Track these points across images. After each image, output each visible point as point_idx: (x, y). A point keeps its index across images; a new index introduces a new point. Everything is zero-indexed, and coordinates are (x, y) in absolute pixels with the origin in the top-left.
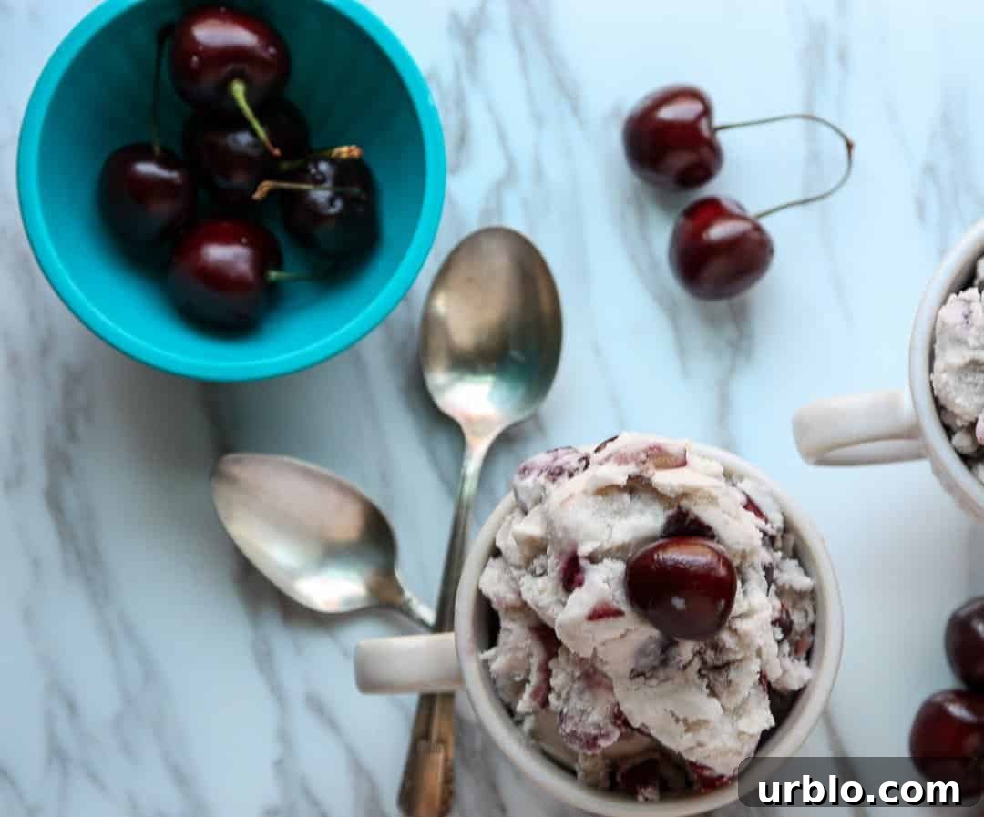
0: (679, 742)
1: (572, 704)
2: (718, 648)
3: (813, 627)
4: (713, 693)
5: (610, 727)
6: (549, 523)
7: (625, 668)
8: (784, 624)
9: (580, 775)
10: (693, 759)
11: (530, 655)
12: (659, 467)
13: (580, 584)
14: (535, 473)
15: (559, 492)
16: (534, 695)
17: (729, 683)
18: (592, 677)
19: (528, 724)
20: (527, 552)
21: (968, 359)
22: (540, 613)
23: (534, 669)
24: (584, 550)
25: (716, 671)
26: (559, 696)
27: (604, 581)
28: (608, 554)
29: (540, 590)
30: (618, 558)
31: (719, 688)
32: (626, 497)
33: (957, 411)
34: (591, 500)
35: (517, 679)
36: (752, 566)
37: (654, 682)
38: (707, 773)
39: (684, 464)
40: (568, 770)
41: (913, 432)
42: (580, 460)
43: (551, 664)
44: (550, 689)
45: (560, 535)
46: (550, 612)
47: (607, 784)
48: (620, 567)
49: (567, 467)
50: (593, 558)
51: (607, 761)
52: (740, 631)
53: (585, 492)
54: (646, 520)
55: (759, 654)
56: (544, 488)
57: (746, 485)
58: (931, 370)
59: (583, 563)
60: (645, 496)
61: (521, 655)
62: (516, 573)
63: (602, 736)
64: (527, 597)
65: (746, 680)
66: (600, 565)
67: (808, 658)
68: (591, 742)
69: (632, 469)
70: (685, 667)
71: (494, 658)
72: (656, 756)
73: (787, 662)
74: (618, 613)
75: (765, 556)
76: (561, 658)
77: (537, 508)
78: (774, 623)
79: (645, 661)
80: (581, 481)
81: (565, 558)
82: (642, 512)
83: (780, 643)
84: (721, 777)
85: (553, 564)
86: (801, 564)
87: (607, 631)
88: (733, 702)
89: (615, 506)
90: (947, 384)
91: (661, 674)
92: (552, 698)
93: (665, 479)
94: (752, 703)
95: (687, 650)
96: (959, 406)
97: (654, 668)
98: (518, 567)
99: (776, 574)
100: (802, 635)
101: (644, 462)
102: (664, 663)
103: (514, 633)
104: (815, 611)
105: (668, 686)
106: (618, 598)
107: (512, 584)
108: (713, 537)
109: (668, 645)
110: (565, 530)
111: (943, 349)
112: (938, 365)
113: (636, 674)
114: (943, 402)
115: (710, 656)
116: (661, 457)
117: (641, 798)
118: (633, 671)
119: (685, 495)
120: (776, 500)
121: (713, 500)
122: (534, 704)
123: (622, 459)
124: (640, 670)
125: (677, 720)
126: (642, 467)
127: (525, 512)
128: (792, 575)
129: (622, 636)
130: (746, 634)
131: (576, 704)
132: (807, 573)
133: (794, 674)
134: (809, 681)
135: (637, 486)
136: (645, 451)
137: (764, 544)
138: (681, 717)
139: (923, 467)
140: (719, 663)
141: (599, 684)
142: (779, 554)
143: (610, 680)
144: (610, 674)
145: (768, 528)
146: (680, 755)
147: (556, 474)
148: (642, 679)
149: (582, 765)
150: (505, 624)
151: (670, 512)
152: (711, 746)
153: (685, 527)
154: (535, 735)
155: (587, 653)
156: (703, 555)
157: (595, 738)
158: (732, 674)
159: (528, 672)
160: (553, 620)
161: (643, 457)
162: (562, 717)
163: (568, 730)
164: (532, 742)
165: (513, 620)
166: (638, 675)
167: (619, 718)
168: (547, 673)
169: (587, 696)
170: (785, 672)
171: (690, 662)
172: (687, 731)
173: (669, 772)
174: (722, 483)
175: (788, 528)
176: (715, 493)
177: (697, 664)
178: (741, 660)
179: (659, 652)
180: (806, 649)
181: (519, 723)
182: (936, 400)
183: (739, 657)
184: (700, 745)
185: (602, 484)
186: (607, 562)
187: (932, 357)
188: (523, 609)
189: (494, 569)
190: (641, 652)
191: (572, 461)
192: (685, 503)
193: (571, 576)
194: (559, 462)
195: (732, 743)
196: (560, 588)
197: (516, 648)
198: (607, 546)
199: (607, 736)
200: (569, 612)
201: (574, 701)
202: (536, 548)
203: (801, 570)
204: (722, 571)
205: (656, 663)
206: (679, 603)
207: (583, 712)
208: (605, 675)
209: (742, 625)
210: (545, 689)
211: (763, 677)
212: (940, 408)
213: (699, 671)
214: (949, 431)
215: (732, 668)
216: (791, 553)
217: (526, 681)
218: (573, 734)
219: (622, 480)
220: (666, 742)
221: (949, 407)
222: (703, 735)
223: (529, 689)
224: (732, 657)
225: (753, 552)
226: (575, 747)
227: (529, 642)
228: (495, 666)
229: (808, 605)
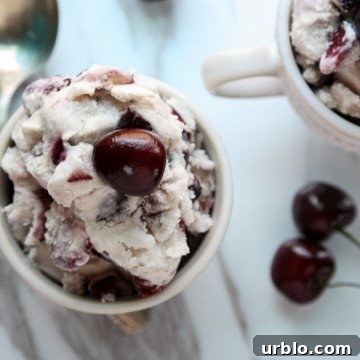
0: (128, 263)
1: (59, 239)
2: (153, 202)
3: (213, 194)
4: (150, 231)
5: (84, 254)
6: (44, 120)
7: (93, 216)
8: (196, 189)
9: (65, 286)
10: (136, 273)
11: (33, 208)
12: (115, 83)
13: (64, 159)
14: (36, 91)
15: (49, 101)
16: (36, 234)
17: (161, 225)
18: (72, 221)
19: (33, 253)
20: (30, 141)
21: (315, 19)
22: (38, 179)
23: (36, 217)
24: (66, 136)
25: (152, 217)
26: (51, 234)
27: (79, 157)
28: (82, 139)
29: (38, 165)
30: (89, 143)
31: (154, 229)
32: (94, 103)
33: (307, 54)
34: (71, 104)
35: (25, 224)
36: (175, 150)
37: (111, 224)
38: (146, 284)
39: (132, 82)
40: (58, 283)
41: (277, 72)
42: (65, 81)
43: (47, 214)
44: (45, 230)
45: (51, 127)
46: (45, 178)
47: (81, 292)
48: (90, 148)
49: (56, 85)
50: (72, 142)
51: (82, 278)
52: (168, 191)
53: (67, 98)
54: (109, 118)
55: (180, 206)
56: (41, 99)
57: (172, 102)
58: (290, 30)
59: (65, 145)
60: (107, 103)
61: (27, 208)
62: (23, 155)
63: (78, 259)
64: (31, 169)
65: (171, 223)
66: (76, 147)
67: (211, 213)
68: (72, 263)
69: (98, 84)
70: (132, 215)
71: (10, 212)
72: (115, 275)
73: (198, 214)
74: (88, 178)
75: (183, 145)
76: (53, 210)
77: (37, 112)
78: (190, 188)
79: (106, 210)
80: (66, 92)
81: (54, 142)
82: (105, 113)
83: (193, 200)
84: (155, 286)
85: (46, 147)
86: (207, 153)
87: (82, 188)
88: (162, 237)
89: (87, 108)
90: (301, 36)
91: (116, 218)
92: (47, 235)
93: (120, 91)
94: (175, 239)
95: (133, 202)
96: (309, 50)
97: (112, 215)
98: (25, 151)
99: (191, 159)
100: (207, 198)
101: (106, 80)
102: (118, 211)
103: (23, 194)
104: (215, 182)
105: (121, 227)
106: (88, 167)
107: (22, 163)
108: (151, 129)
109: (121, 200)
110: (54, 123)
111: (298, 14)
112: (295, 24)
113: (100, 219)
114: (298, 49)
115: (148, 207)
116: (118, 78)
117: (103, 300)
118: (98, 216)
119: (132, 101)
120: (191, 111)
121: (151, 106)
122: (35, 240)
123: (92, 78)
124: (103, 216)
125: (127, 249)
126: (105, 83)
127: (29, 116)
128: (201, 159)
129: (91, 193)
130: (172, 193)
131: (62, 239)
132: (210, 158)
133: (202, 222)
134: (212, 227)
135: (101, 96)
136: (107, 74)
137: (184, 138)
138: (129, 246)
140: (154, 212)
141: (76, 225)
142: (193, 145)
143: (83, 222)
144: (83, 219)
145: (186, 127)
146: (128, 272)
147: (49, 90)
148: (104, 222)
149: (66, 279)
150: (17, 189)
151: (123, 113)
152: (148, 265)
153: (132, 121)
154: (37, 261)
155: (67, 204)
156: (144, 138)
157: (74, 261)
158: (163, 219)
159: (32, 219)
160: (46, 183)
161: (106, 77)
162: (53, 247)
163: (56, 256)
164: (35, 265)
165: (22, 186)
166: (101, 220)
167: (89, 247)
168: (43, 220)
169: (69, 233)
170: (196, 221)
171: (135, 211)
172: (133, 255)
173: (122, 285)
174: (157, 96)
175: (198, 130)
176: (152, 101)
177: (139, 213)
178: (168, 210)
179: (115, 204)
180: (210, 206)
181: (26, 253)
182: (293, 48)
183: (167, 208)
184: (141, 265)
185: (79, 95)
186: (81, 144)
187: (291, 21)
188: (29, 179)
189: (11, 154)
190: (104, 204)
191: (60, 81)
192: (133, 107)
193: (58, 154)
194: (51, 83)
195: (162, 264)
196: (51, 162)
197: (24, 204)
198: (81, 134)
199: (81, 259)
200: (55, 178)
201: (60, 236)
202: (36, 138)
203: (206, 157)
204: (157, 150)
205: (113, 212)
206: (128, 170)
207: (66, 244)
208: (80, 220)
209: (167, 187)
210: (41, 232)
211: (182, 223)
212: (296, 54)
213: (141, 217)
214: (301, 69)
215: (162, 215)
216: (200, 145)
217: (31, 225)
218: (60, 258)
219: (91, 91)
220: (120, 263)
221: (302, 52)
222: (144, 258)
223: (32, 230)
224: (162, 208)
225: (177, 140)
226: (61, 266)
227: (32, 200)
228: (11, 216)
229: (210, 179)
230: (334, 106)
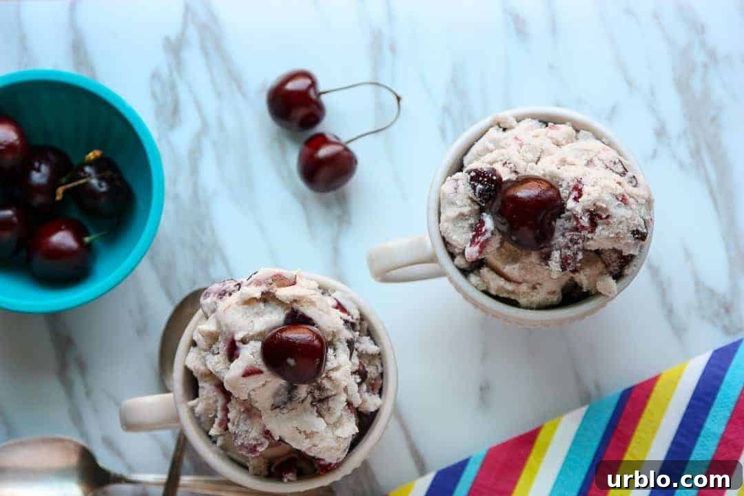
0: (303, 445)
1: (240, 428)
2: (320, 388)
3: (382, 375)
4: (320, 415)
5: (263, 439)
6: (218, 323)
7: (268, 404)
8: (362, 374)
9: (250, 468)
10: (312, 455)
11: (216, 401)
12: (279, 286)
13: (238, 357)
14: (212, 295)
15: (222, 305)
16: (220, 424)
17: (329, 409)
18: (250, 411)
19: (219, 442)
20: (209, 341)
21: (457, 213)
22: (218, 375)
23: (219, 409)
24: (238, 337)
25: (321, 402)
26: (233, 424)
27: (250, 354)
28: (253, 338)
29: (215, 362)
30: (258, 340)
31: (324, 412)
32: (262, 305)
33: (454, 243)
34: (241, 308)
35: (211, 416)
36: (339, 340)
37: (285, 411)
38: (322, 463)
39: (294, 283)
40: (243, 466)
41: (433, 259)
42: (235, 286)
43: (229, 406)
44: (228, 420)
45: (224, 329)
46: (222, 375)
47: (266, 473)
48: (258, 345)
49: (228, 290)
50: (244, 341)
51: (266, 461)
52: (333, 378)
53: (237, 303)
54: (273, 318)
55: (346, 390)
56: (216, 303)
57: (337, 295)
58: (439, 222)
59: (237, 344)
60: (274, 303)
61: (211, 401)
62: (204, 354)
63: (259, 445)
64: (210, 367)
65: (339, 405)
66: (247, 346)
67: (380, 393)
68: (253, 449)
69: (264, 288)
70: (303, 401)
71: (196, 406)
72: (296, 456)
73: (366, 395)
74: (260, 372)
75: (347, 334)
76: (233, 401)
77: (213, 315)
78: (354, 373)
79: (278, 399)
80: (236, 296)
81: (228, 343)
82: (271, 313)
83: (360, 384)
84: (330, 464)
85: (222, 346)
86: (372, 338)
87: (254, 382)
88: (333, 420)
89: (255, 310)
90: (447, 228)
91: (289, 406)
92: (230, 425)
93: (283, 293)
94: (345, 419)
95: (303, 390)
96: (455, 241)
97: (285, 403)
98: (205, 351)
99: (356, 345)
100: (375, 379)
101: (271, 284)
102: (290, 399)
103: (206, 389)
104: (382, 365)
105: (294, 413)
106: (259, 363)
107: (202, 360)
108: (313, 324)
109: (291, 389)
110: (227, 326)
111: (444, 208)
112: (443, 217)
113: (275, 407)
114: (447, 239)
115: (317, 393)
116: (281, 281)
117: (285, 480)
118: (273, 405)
119: (295, 301)
120: (354, 302)
121: (312, 303)
122: (220, 430)
123: (258, 283)
124: (278, 405)
125: (300, 433)
126: (270, 287)
127: (207, 318)
128: (367, 345)
129: (264, 385)
130: (336, 379)
131: (243, 427)
132: (376, 344)
133: (372, 402)
134: (381, 406)
135: (267, 298)
136: (272, 277)
137: (348, 328)
138: (302, 430)
139: (444, 280)
140: (322, 397)
141: (255, 414)
142: (358, 333)
143: (260, 411)
144: (260, 409)
145: (349, 318)
146: (305, 453)
147: (222, 294)
148: (278, 410)
149: (251, 463)
150: (201, 384)
151: (287, 311)
152: (320, 446)
153: (296, 318)
154: (224, 448)
155: (244, 396)
156: (304, 333)
157: (255, 446)
158: (331, 404)
159: (216, 411)
160: (223, 378)
161: (270, 281)
162: (236, 435)
163: (239, 443)
164: (221, 452)
165: (206, 382)
166: (276, 408)
167: (267, 434)
168: (226, 410)
169: (248, 422)
170: (364, 401)
171: (306, 398)
172: (306, 438)
173: (303, 465)
174: (319, 293)
175: (362, 318)
176: (314, 298)
177: (309, 399)
178: (335, 395)
179: (287, 393)
180: (379, 387)
181: (215, 442)
182: (444, 239)
183: (333, 393)
184: (315, 446)
185: (247, 298)
186: (252, 343)
187: (440, 214)
188: (210, 375)
189: (194, 353)
190: (276, 394)
191: (230, 286)
192: (295, 306)
193: (232, 352)
194: (224, 288)
195: (334, 444)
196: (227, 360)
197: (208, 398)
198: (251, 334)
199: (261, 445)
200: (232, 373)
201: (241, 424)
202: (213, 338)
203: (372, 342)
204: (316, 342)
205: (285, 400)
206: (291, 362)
207: (247, 431)
208: (257, 409)
209: (334, 375)
210: (225, 422)
211: (349, 404)
212: (446, 243)
213: (311, 403)
214: (452, 256)
215: (330, 399)
216: (366, 333)
217: (216, 416)
218: (242, 444)
219: (258, 295)
220: (295, 446)
221: (451, 242)
222: (316, 440)
223: (217, 421)
224: (329, 393)
225: (339, 331)
226: (244, 452)
227: (215, 393)
228: (198, 410)
229: (377, 362)
230: (484, 288)
